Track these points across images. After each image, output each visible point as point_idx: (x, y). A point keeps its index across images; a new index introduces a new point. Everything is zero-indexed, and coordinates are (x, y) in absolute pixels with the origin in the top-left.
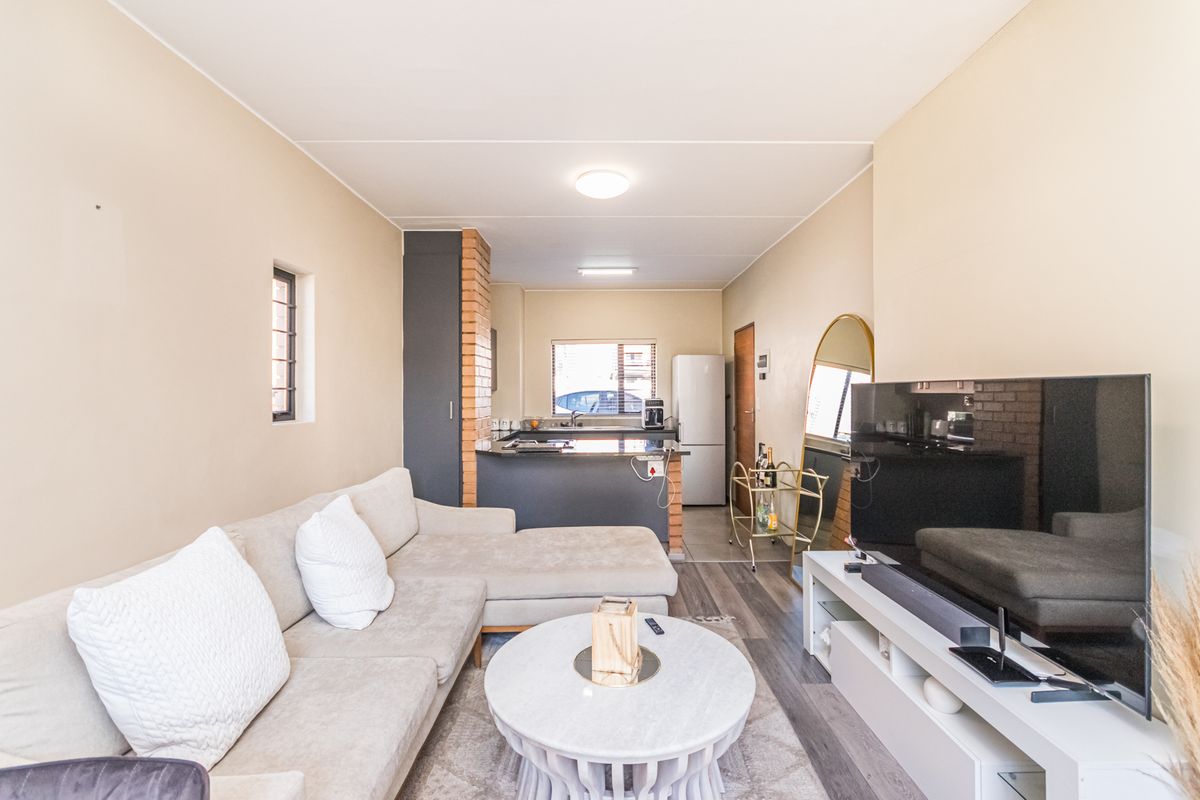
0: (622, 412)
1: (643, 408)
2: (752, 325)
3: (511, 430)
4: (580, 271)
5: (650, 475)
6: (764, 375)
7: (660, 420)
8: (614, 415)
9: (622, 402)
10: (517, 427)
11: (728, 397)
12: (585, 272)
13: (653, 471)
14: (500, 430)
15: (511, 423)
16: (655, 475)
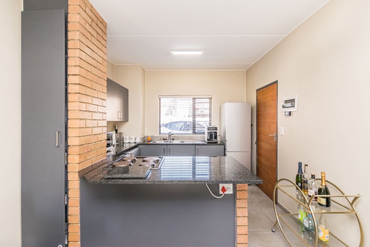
0: (194, 133)
1: (206, 131)
2: (276, 82)
3: (135, 143)
4: (171, 52)
5: (221, 192)
6: (290, 112)
7: (216, 138)
8: (190, 134)
9: (194, 127)
10: (138, 141)
11: (252, 125)
12: (175, 53)
13: (224, 190)
14: (129, 143)
15: (136, 139)
16: (225, 193)
